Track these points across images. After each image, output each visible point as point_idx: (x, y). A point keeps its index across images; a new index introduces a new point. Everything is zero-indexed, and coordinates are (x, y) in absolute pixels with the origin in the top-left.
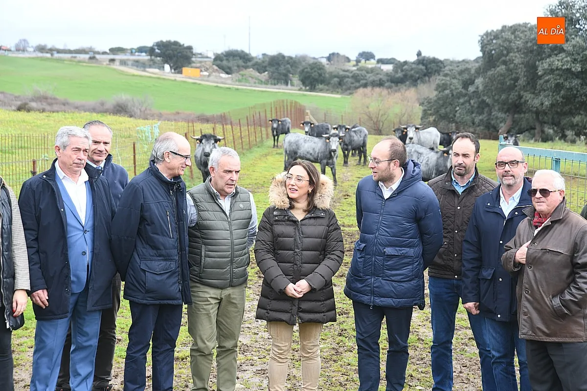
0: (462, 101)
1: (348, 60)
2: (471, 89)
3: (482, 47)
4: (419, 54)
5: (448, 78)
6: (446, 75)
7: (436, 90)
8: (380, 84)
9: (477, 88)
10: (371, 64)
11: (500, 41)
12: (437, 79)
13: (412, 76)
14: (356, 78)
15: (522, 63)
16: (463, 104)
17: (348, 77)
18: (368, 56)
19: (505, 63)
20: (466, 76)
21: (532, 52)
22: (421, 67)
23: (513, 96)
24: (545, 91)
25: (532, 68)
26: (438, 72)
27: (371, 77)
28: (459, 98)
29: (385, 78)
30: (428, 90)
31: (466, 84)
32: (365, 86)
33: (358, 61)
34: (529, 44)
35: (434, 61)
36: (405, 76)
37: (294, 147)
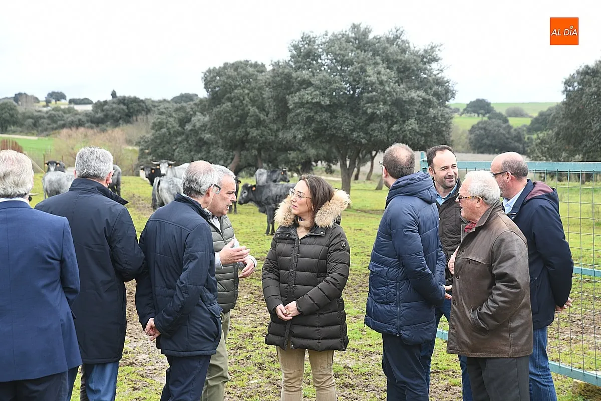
0: (179, 139)
1: (37, 100)
2: (188, 127)
3: (206, 84)
4: (114, 94)
5: (164, 117)
6: (162, 113)
7: (153, 128)
8: (80, 124)
9: (194, 126)
10: (63, 104)
11: (223, 78)
12: (153, 118)
13: (113, 116)
14: (52, 118)
15: (272, 98)
16: (180, 142)
17: (44, 118)
18: (59, 96)
19: (230, 100)
20: (182, 114)
21: (280, 86)
22: (122, 106)
23: (240, 132)
24: (295, 124)
25: (281, 103)
26: (148, 111)
27: (69, 118)
28: (176, 137)
29: (84, 119)
30: (141, 130)
31: (183, 122)
32: (63, 126)
33: (48, 102)
34: (278, 79)
35: (135, 100)
36: (106, 116)
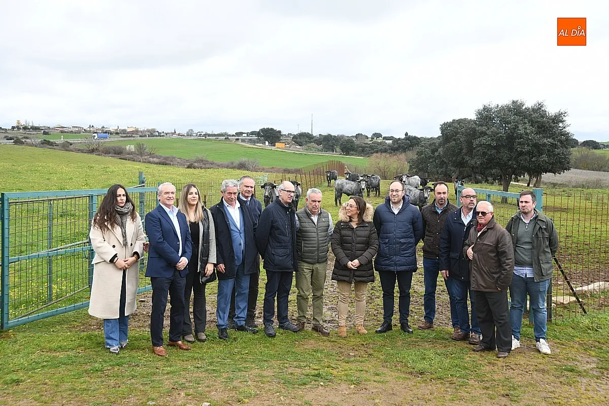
0: (431, 160)
1: (367, 137)
2: (436, 154)
3: (442, 131)
4: (406, 134)
5: (423, 148)
6: (422, 146)
7: (417, 154)
8: (385, 151)
9: (440, 153)
10: (380, 140)
11: (451, 128)
12: (417, 149)
13: (403, 147)
14: (371, 147)
15: (465, 141)
16: (432, 162)
17: (367, 147)
18: (378, 135)
19: (454, 140)
20: (433, 147)
21: (470, 135)
22: (408, 141)
23: (459, 158)
24: (477, 156)
25: (470, 144)
26: (418, 144)
27: (380, 147)
28: (429, 159)
29: (388, 148)
30: (412, 155)
31: (433, 151)
32: (377, 152)
33: (372, 138)
34: (468, 131)
35: (415, 138)
36: (399, 146)
37: (341, 187)
